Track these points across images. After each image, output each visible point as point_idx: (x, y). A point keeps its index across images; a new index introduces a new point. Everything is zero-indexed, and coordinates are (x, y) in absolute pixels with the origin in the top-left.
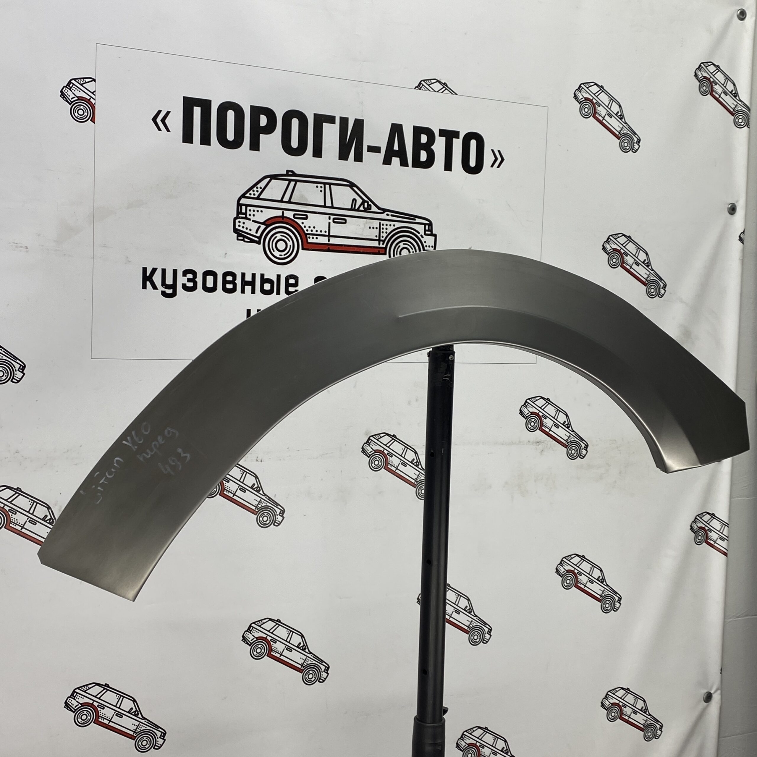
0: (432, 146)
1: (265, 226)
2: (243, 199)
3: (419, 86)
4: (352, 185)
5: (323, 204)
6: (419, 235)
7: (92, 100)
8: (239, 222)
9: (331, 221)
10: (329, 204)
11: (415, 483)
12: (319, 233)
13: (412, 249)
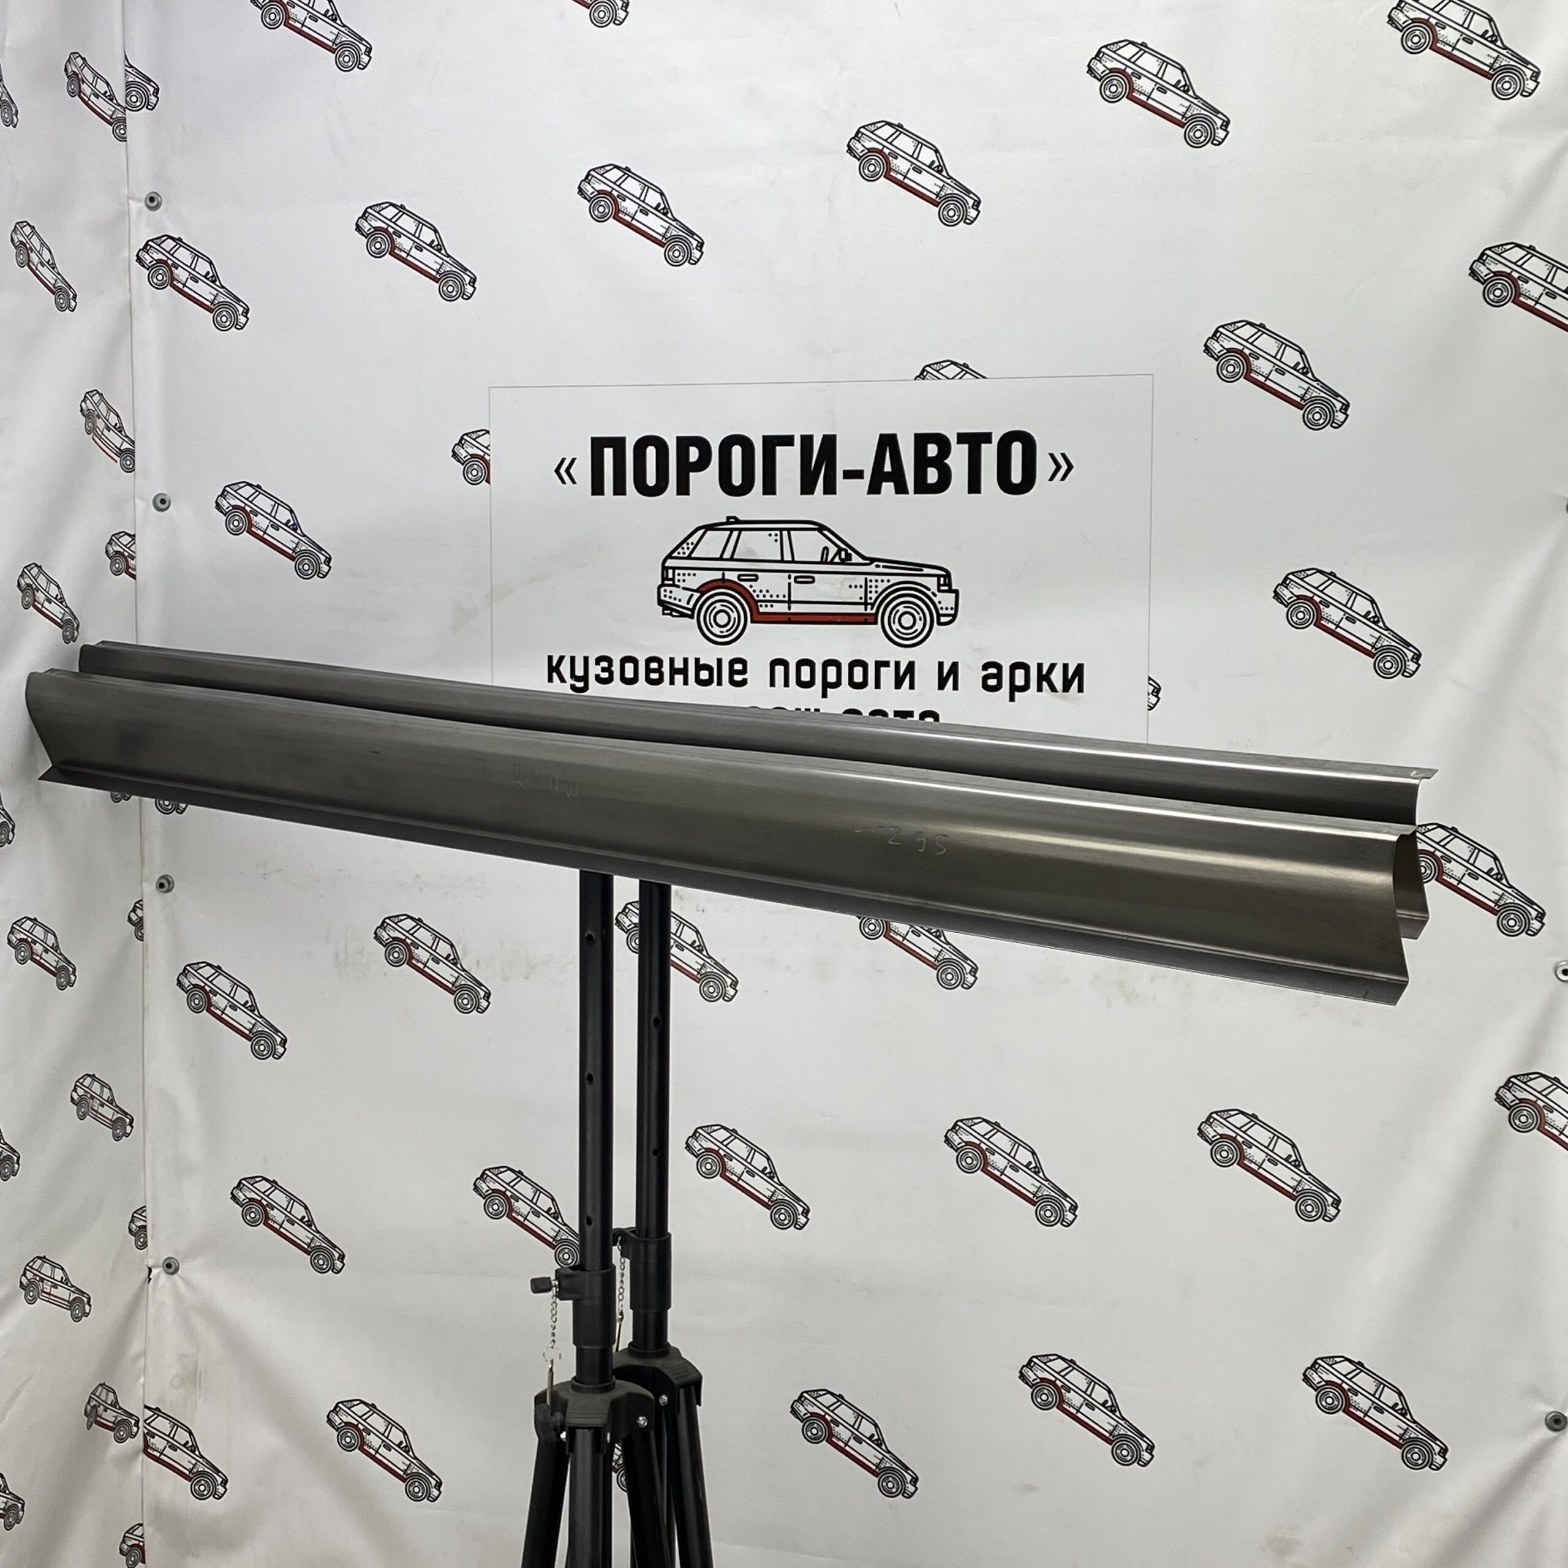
0: (946, 459)
1: (698, 595)
2: (669, 561)
3: (922, 375)
4: (821, 528)
5: (779, 558)
6: (929, 593)
7: (487, 457)
8: (665, 591)
9: (792, 581)
10: (787, 557)
11: (936, 963)
12: (775, 598)
13: (919, 614)
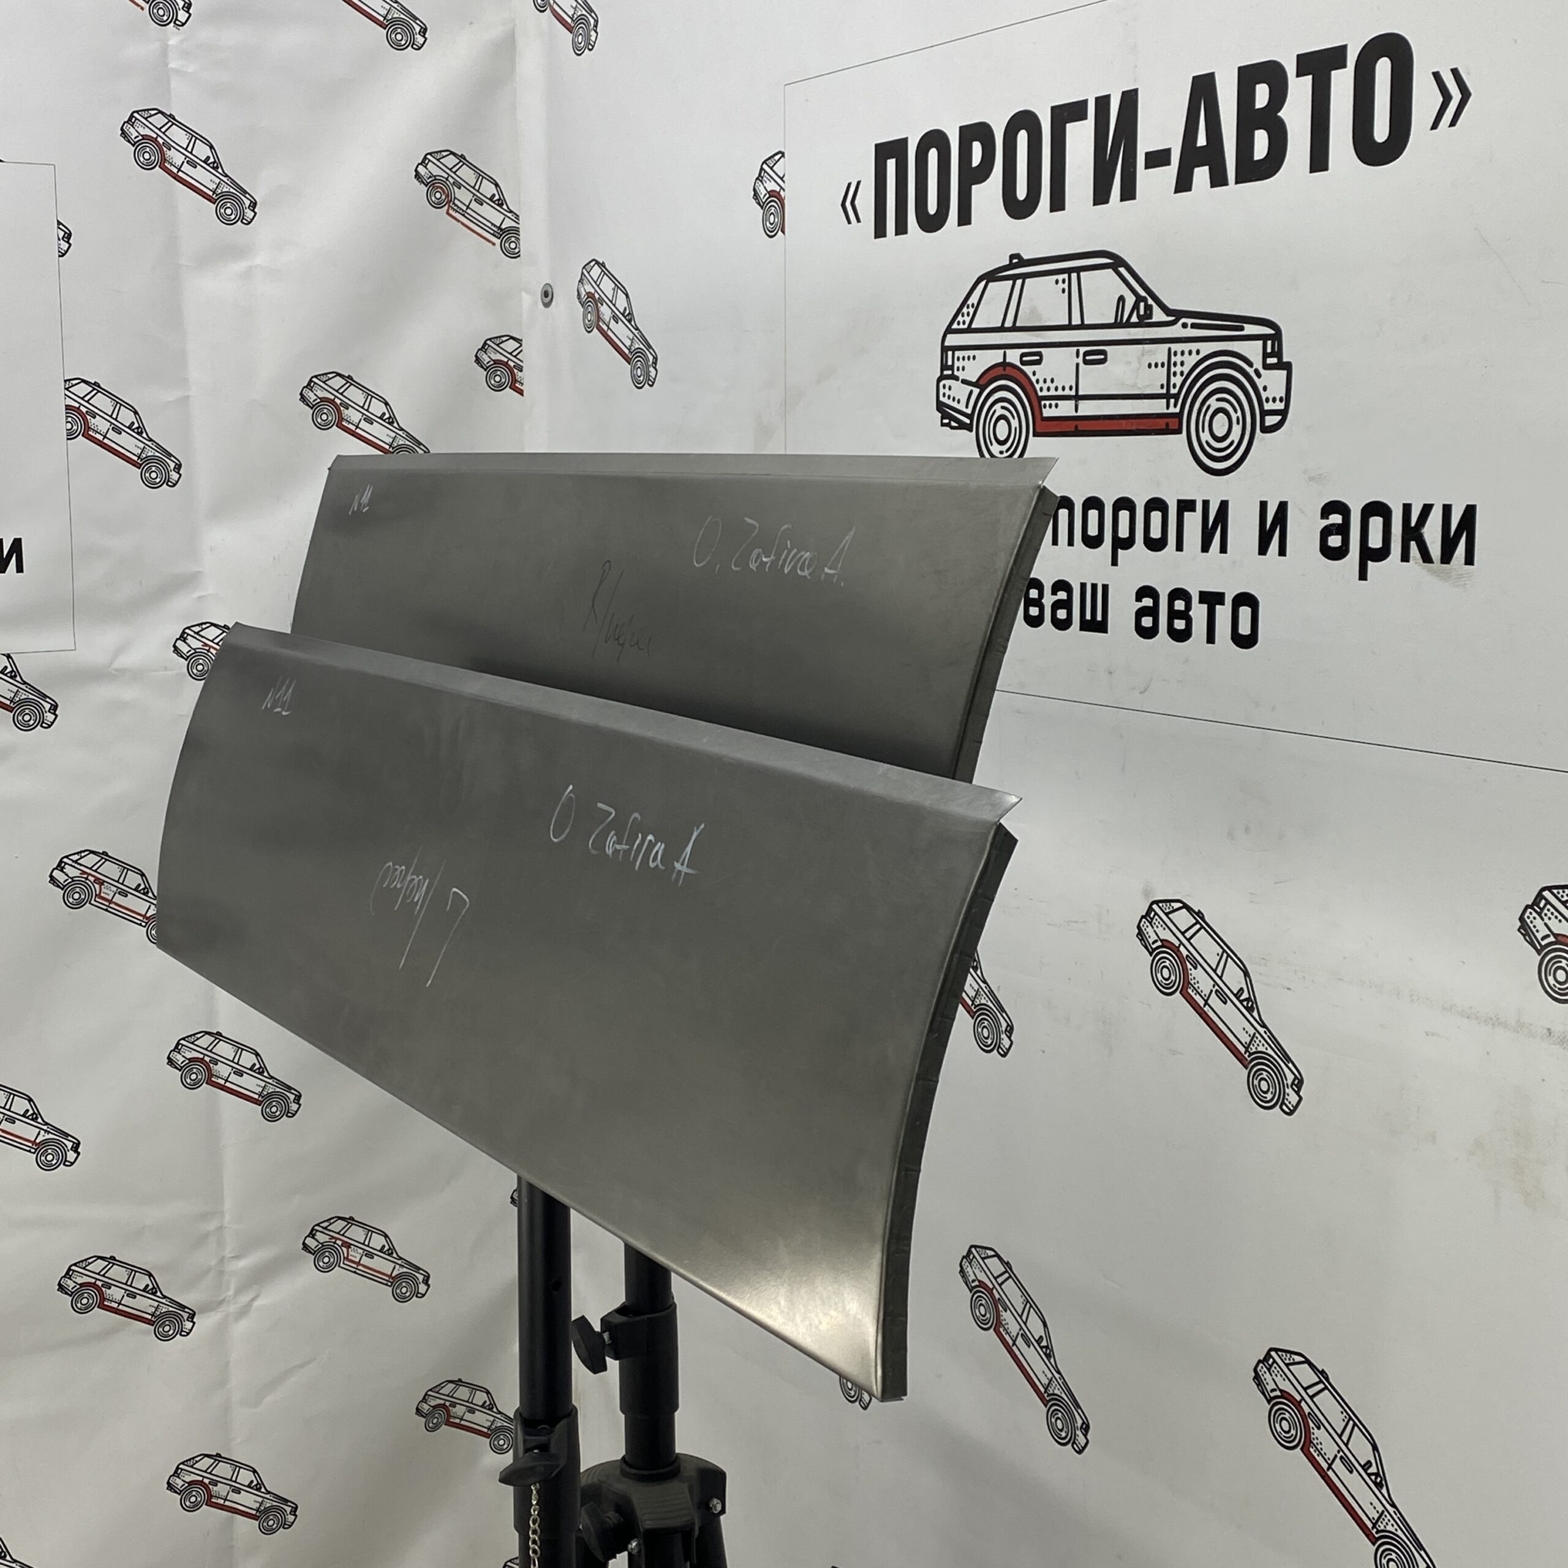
0: (1280, 110)
1: (978, 390)
2: (948, 335)
4: (1116, 263)
5: (1068, 322)
6: (1250, 371)
7: (782, 193)
8: (944, 387)
9: (1080, 360)
10: (1076, 321)
11: (1247, 1056)
12: (1060, 392)
